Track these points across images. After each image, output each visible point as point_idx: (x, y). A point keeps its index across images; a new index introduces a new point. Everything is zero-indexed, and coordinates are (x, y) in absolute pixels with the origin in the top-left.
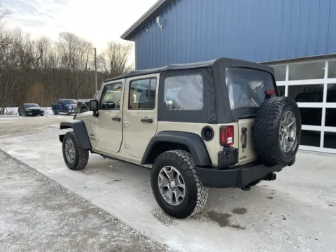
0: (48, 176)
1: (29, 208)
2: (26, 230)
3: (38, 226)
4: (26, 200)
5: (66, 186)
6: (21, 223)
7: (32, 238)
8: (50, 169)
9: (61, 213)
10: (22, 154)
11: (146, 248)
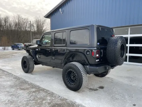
0: (18, 76)
1: (14, 90)
2: (15, 99)
3: (20, 97)
4: (11, 87)
5: (27, 80)
6: (12, 96)
7: (18, 102)
8: (18, 73)
9: (28, 91)
10: (4, 67)
11: (67, 103)
